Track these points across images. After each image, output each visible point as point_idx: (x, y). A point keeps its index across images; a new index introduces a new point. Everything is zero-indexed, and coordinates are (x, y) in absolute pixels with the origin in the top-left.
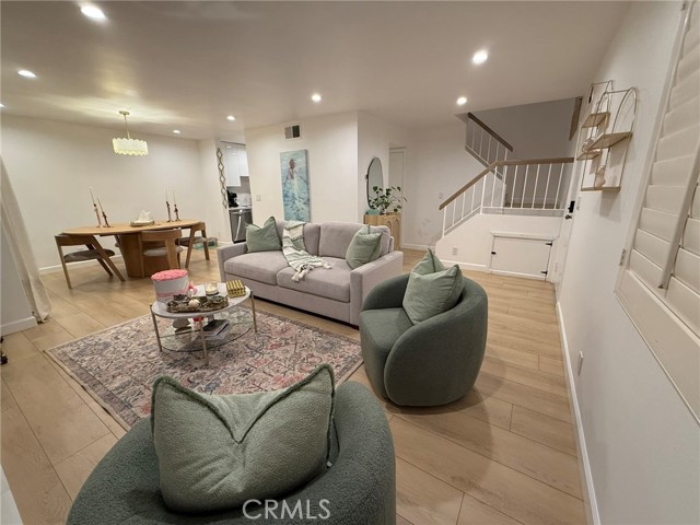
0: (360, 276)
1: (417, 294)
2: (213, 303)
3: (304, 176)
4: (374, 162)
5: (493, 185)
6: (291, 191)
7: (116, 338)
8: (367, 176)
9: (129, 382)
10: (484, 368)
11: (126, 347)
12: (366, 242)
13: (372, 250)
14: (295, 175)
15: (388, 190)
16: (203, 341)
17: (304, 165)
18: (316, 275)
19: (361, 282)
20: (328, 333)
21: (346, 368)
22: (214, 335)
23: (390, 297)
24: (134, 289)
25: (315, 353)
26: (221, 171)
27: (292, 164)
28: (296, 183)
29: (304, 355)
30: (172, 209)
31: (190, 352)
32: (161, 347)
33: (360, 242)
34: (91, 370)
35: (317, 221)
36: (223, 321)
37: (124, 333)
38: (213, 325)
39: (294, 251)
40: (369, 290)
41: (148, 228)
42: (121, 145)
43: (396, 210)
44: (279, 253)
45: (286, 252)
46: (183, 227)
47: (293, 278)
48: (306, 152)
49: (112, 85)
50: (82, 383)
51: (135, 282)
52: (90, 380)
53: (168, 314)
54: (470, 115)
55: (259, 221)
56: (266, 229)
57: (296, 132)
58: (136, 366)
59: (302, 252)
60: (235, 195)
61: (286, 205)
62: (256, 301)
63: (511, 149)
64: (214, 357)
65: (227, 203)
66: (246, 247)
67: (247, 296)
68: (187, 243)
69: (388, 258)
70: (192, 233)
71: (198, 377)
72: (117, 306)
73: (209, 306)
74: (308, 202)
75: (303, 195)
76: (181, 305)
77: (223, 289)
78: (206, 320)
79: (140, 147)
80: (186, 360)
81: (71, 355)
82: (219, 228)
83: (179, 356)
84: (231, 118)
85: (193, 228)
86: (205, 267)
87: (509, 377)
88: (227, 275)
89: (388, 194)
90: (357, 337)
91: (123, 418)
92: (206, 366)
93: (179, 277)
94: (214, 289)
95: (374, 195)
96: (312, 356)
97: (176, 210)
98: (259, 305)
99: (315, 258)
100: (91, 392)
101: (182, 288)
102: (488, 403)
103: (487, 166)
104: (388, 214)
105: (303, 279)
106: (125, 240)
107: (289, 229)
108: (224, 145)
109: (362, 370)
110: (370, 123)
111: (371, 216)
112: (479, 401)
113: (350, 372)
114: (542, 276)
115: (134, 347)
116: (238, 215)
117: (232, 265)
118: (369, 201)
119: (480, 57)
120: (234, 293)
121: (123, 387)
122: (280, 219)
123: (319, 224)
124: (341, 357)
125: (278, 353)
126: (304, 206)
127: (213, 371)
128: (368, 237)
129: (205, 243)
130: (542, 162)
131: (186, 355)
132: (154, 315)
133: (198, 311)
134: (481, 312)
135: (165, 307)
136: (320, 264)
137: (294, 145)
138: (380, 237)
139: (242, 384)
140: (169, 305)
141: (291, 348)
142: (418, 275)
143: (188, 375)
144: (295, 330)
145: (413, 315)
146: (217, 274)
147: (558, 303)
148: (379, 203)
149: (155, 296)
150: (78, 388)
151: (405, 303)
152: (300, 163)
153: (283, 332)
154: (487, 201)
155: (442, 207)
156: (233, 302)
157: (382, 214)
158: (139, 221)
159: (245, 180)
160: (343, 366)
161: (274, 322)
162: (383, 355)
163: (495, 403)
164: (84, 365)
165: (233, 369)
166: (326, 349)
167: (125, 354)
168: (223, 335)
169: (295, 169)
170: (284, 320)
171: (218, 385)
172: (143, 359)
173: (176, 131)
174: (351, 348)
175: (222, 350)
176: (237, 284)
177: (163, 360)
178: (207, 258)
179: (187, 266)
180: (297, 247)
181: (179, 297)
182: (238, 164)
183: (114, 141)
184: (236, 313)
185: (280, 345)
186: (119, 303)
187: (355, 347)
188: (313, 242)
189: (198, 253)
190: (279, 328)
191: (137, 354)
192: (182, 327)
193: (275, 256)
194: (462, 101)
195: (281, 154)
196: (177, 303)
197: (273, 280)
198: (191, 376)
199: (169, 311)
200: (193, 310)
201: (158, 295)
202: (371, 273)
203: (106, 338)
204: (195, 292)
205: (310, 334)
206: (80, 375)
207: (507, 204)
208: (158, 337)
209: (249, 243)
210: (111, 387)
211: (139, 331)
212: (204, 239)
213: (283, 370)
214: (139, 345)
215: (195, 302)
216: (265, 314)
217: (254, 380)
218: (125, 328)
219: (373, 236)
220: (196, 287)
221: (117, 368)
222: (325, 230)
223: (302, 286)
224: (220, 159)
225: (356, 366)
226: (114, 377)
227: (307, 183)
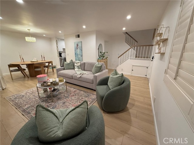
0: (96, 76)
1: (111, 81)
2: (54, 84)
3: (81, 48)
4: (100, 45)
5: (132, 52)
6: (77, 53)
7: (26, 94)
8: (98, 49)
9: (30, 106)
10: (130, 101)
11: (29, 97)
12: (98, 67)
13: (100, 69)
14: (78, 48)
15: (104, 53)
16: (52, 95)
17: (81, 46)
18: (84, 76)
19: (96, 78)
20: (87, 92)
21: (92, 102)
22: (55, 93)
23: (104, 82)
24: (31, 80)
25: (84, 98)
26: (57, 47)
27: (77, 45)
28: (78, 50)
29: (80, 98)
32: (39, 96)
33: (96, 67)
34: (18, 103)
35: (84, 61)
36: (57, 89)
37: (28, 93)
38: (54, 90)
39: (78, 69)
40: (98, 80)
41: (36, 62)
42: (28, 39)
43: (106, 58)
44: (74, 70)
45: (75, 70)
46: (46, 62)
47: (78, 77)
48: (81, 42)
49: (25, 22)
50: (16, 107)
51: (31, 78)
52: (18, 106)
53: (41, 87)
54: (126, 33)
55: (68, 61)
56: (70, 63)
57: (79, 36)
58: (32, 102)
59: (80, 70)
60: (61, 54)
61: (76, 56)
62: (67, 83)
63: (137, 42)
64: (55, 99)
65: (59, 56)
66: (64, 68)
67: (64, 82)
68: (47, 67)
69: (104, 71)
70: (49, 64)
71: (50, 105)
72: (27, 85)
73: (53, 85)
74: (82, 56)
75: (80, 54)
76: (45, 84)
77: (57, 80)
78: (53, 89)
79: (33, 39)
80: (47, 100)
81: (13, 99)
82: (57, 63)
83: (45, 99)
84: (60, 32)
85: (49, 63)
86: (53, 74)
87: (136, 103)
88: (59, 76)
89: (104, 54)
90: (95, 93)
91: (27, 116)
92: (52, 102)
93: (45, 77)
94: (55, 80)
95: (100, 54)
96: (83, 98)
97: (44, 58)
98: (68, 84)
99: (84, 71)
100: (18, 109)
101: (46, 79)
102: (130, 111)
103: (131, 46)
104: (104, 59)
105: (80, 77)
106: (29, 66)
107: (76, 63)
108: (58, 39)
110: (99, 34)
111: (99, 60)
112: (128, 110)
113: (93, 103)
114: (145, 76)
115: (31, 96)
116: (62, 59)
117: (60, 73)
118: (99, 56)
119: (129, 17)
120: (60, 81)
121: (28, 108)
122: (74, 60)
123: (85, 62)
124: (91, 99)
125: (73, 98)
127: (54, 103)
128: (98, 65)
129: (52, 67)
130: (145, 46)
131: (47, 99)
132: (37, 87)
133: (50, 86)
134: (129, 86)
135: (41, 85)
136: (85, 73)
137: (78, 40)
138: (102, 66)
139: (63, 106)
140: (42, 84)
141: (77, 96)
142: (112, 76)
143: (47, 104)
144: (78, 91)
145: (110, 87)
146: (56, 75)
147: (149, 84)
148: (102, 56)
149: (37, 82)
150: (14, 108)
151: (108, 84)
152: (80, 45)
153: (75, 92)
154: (131, 56)
155: (119, 58)
156: (60, 83)
157: (102, 59)
158: (33, 61)
159: (64, 49)
161: (72, 89)
162: (102, 98)
163: (132, 110)
164: (16, 102)
165: (60, 102)
166: (87, 96)
167: (29, 98)
168: (57, 93)
169: (78, 46)
170: (75, 88)
171: (56, 107)
172: (34, 100)
173: (44, 35)
174: (94, 96)
175: (57, 97)
176: (62, 78)
177: (40, 100)
178: (53, 71)
179: (47, 74)
180: (79, 68)
181: (45, 82)
182: (62, 45)
183: (26, 37)
184: (61, 87)
185: (74, 96)
187: (95, 96)
188: (83, 67)
189: (50, 70)
190: (73, 91)
191: (32, 98)
192: (45, 91)
193: (72, 71)
194: (124, 29)
195: (74, 42)
196: (44, 84)
197: (72, 77)
198: (48, 104)
199: (42, 86)
200: (49, 86)
201: (38, 81)
202: (99, 76)
203: (23, 94)
204: (49, 81)
205: (82, 92)
206: (15, 105)
207: (136, 57)
208: (39, 94)
209: (65, 67)
210: (24, 108)
211: (33, 92)
212: (52, 66)
213: (75, 102)
214: (33, 96)
215: (49, 84)
216: (69, 87)
217: (66, 105)
218: (29, 91)
219: (100, 65)
220: (50, 79)
221: (26, 103)
222: (87, 63)
223: (80, 79)
224: (57, 43)
225: (95, 101)
226: (25, 105)
227: (82, 50)
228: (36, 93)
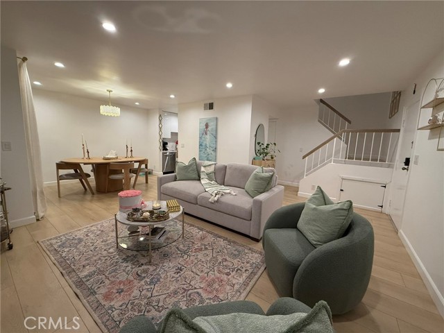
0: (260, 202)
2: (161, 216)
3: (214, 133)
4: (260, 127)
5: (338, 145)
6: (205, 142)
7: (87, 235)
8: (256, 135)
9: (95, 272)
11: (94, 243)
12: (262, 179)
13: (266, 184)
14: (208, 132)
15: (268, 145)
16: (149, 242)
17: (214, 127)
18: (226, 199)
19: (261, 206)
20: (234, 242)
21: (253, 273)
22: (156, 239)
24: (100, 200)
25: (228, 259)
26: (160, 128)
27: (207, 126)
28: (208, 137)
29: (220, 259)
30: (129, 150)
31: (137, 251)
32: (117, 243)
33: (257, 178)
34: (68, 259)
35: (224, 162)
36: (162, 229)
37: (92, 232)
38: (155, 231)
39: (208, 181)
41: (114, 161)
42: (105, 110)
43: (272, 158)
44: (198, 182)
45: (203, 182)
46: (136, 162)
47: (210, 200)
48: (217, 118)
49: (105, 73)
50: (61, 269)
51: (100, 196)
52: (67, 268)
53: (128, 222)
54: (322, 101)
55: (184, 159)
56: (190, 166)
57: (211, 106)
59: (212, 182)
60: (167, 144)
61: (200, 151)
62: (185, 216)
63: (349, 122)
64: (155, 255)
65: (162, 148)
66: (176, 176)
67: (181, 212)
68: (136, 172)
69: (275, 190)
70: (140, 166)
71: (145, 271)
72: (90, 212)
73: (156, 218)
74: (215, 150)
75: (212, 145)
76: (137, 215)
77: (164, 205)
79: (116, 111)
80: (135, 256)
81: (56, 247)
82: (156, 164)
83: (130, 253)
84: (172, 96)
85: (141, 162)
88: (163, 195)
89: (267, 147)
90: (260, 246)
91: (88, 302)
92: (150, 263)
93: (137, 196)
94: (158, 205)
95: (258, 148)
96: (226, 260)
97: (131, 151)
98: (188, 219)
99: (223, 187)
100: (67, 277)
101: (138, 204)
104: (267, 160)
105: (217, 201)
106: (100, 168)
107: (205, 167)
108: (164, 112)
109: (265, 275)
110: (260, 103)
111: (257, 161)
113: (257, 277)
114: (379, 209)
115: (99, 243)
116: (166, 156)
117: (167, 188)
118: (255, 151)
119: (344, 62)
121: (90, 275)
123: (226, 164)
124: (248, 263)
125: (200, 256)
126: (212, 152)
127: (155, 268)
128: (262, 174)
129: (146, 172)
131: (135, 253)
132: (116, 220)
133: (149, 221)
135: (126, 216)
136: (228, 191)
137: (209, 114)
138: (272, 176)
139: (177, 281)
140: (129, 215)
141: (209, 252)
142: (314, 206)
143: (137, 269)
144: (210, 238)
146: (154, 193)
148: (262, 152)
149: (118, 208)
150: (58, 274)
152: (212, 125)
153: (202, 239)
154: (337, 152)
155: (304, 157)
156: (172, 215)
157: (263, 160)
158: (108, 156)
159: (174, 135)
160: (250, 271)
161: (196, 231)
162: (293, 269)
163: (381, 316)
164: (64, 255)
165: (170, 266)
166: (235, 255)
167: (92, 248)
168: (163, 239)
169: (209, 128)
170: (202, 230)
171: (159, 280)
172: (105, 253)
173: (137, 104)
174: (254, 255)
176: (174, 202)
177: (119, 255)
178: (147, 182)
179: (134, 187)
180: (210, 179)
181: (136, 210)
182: (172, 125)
183: (101, 107)
184: (174, 224)
185: (201, 250)
186: (90, 210)
187: (257, 255)
188: (221, 176)
189: (142, 179)
190: (199, 236)
191: (101, 249)
192: (133, 232)
193: (195, 183)
194: (322, 91)
195: (200, 119)
196: (134, 214)
197: (194, 201)
198: (139, 270)
199: (128, 219)
200: (145, 220)
201: (121, 207)
202: (268, 200)
203: (80, 234)
204: (145, 206)
205: (222, 242)
206: (60, 263)
207: (351, 158)
208: (117, 238)
209: (178, 174)
210: (82, 274)
211: (102, 231)
212: (146, 170)
213: (206, 271)
214: (102, 242)
215: (147, 214)
216: (188, 224)
217: (186, 278)
218: (93, 228)
219: (267, 174)
220: (145, 203)
221: (86, 260)
222: (230, 168)
223: (216, 206)
224: (160, 121)
225: (260, 272)
226: (84, 266)
227: (216, 137)
228: (110, 235)
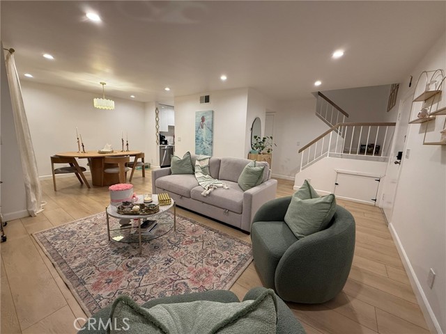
0: (251, 196)
1: (299, 214)
2: (149, 208)
4: (256, 120)
5: (335, 139)
6: (201, 136)
7: (80, 228)
8: (252, 129)
9: (86, 263)
11: (87, 235)
12: (253, 172)
13: (257, 178)
14: (204, 126)
15: (264, 138)
16: (140, 235)
17: (211, 120)
18: (218, 193)
19: (251, 199)
20: (225, 235)
21: (241, 265)
22: (148, 232)
23: (275, 213)
24: (96, 193)
25: (217, 251)
26: (157, 122)
27: (203, 119)
28: (204, 131)
29: (209, 251)
30: (125, 144)
31: (129, 243)
32: (109, 237)
33: (249, 172)
34: (60, 251)
35: (217, 156)
36: (154, 222)
37: (86, 225)
38: (146, 224)
39: (202, 175)
41: (109, 154)
42: (97, 102)
43: (269, 152)
44: (192, 176)
45: (197, 175)
46: (131, 155)
47: (203, 194)
48: (213, 112)
49: (98, 65)
50: (53, 260)
51: (96, 189)
52: (59, 260)
53: (118, 215)
54: (320, 94)
55: (179, 154)
56: (184, 160)
57: (207, 99)
58: (91, 251)
59: (207, 176)
61: (197, 145)
62: (177, 209)
63: (347, 115)
64: (146, 247)
65: (158, 142)
66: (170, 170)
67: (172, 205)
68: (132, 165)
69: (268, 184)
70: (136, 160)
71: (135, 263)
72: (83, 205)
73: (146, 211)
74: (211, 144)
75: (208, 139)
76: (127, 209)
77: (155, 199)
78: (142, 220)
79: (110, 104)
80: (126, 249)
81: (49, 239)
82: (153, 157)
83: (121, 245)
84: (167, 89)
85: (137, 156)
86: (142, 182)
87: (366, 281)
88: (158, 188)
89: (263, 141)
90: (248, 239)
91: (78, 292)
92: (140, 255)
93: (127, 189)
94: (149, 198)
95: (254, 141)
96: (215, 252)
97: (127, 144)
98: (179, 211)
99: (217, 181)
100: (58, 268)
101: (128, 197)
102: (354, 303)
103: (331, 126)
104: (263, 154)
105: (209, 194)
106: (95, 162)
107: (199, 161)
108: (160, 106)
109: (252, 266)
110: (256, 95)
111: (253, 155)
113: (244, 268)
114: (373, 203)
115: (92, 235)
116: (165, 150)
117: (161, 182)
118: (252, 145)
119: (338, 54)
120: (162, 202)
121: (81, 267)
122: (193, 154)
123: (219, 158)
124: (236, 254)
125: (190, 248)
126: (208, 146)
127: (144, 259)
128: (254, 168)
129: (143, 166)
131: (126, 245)
132: (107, 214)
133: (138, 214)
135: (116, 209)
136: (221, 185)
137: (205, 108)
138: (263, 169)
139: (165, 272)
140: (119, 208)
141: (199, 244)
142: (299, 200)
143: (127, 260)
144: (202, 231)
145: (296, 230)
146: (149, 187)
147: (391, 225)
148: (258, 146)
149: (110, 201)
150: (50, 265)
151: (287, 218)
152: (208, 120)
153: (194, 231)
154: (333, 147)
155: (300, 151)
156: (163, 209)
157: (260, 154)
158: (103, 150)
159: (171, 128)
160: (238, 262)
161: (187, 224)
162: (275, 260)
164: (56, 247)
165: (159, 257)
166: (225, 247)
167: (85, 240)
168: (153, 232)
169: (205, 122)
170: (194, 223)
171: (147, 271)
172: (96, 245)
173: (132, 96)
174: (243, 248)
175: (151, 242)
176: (165, 196)
177: (110, 247)
178: (144, 176)
179: (130, 181)
180: (204, 173)
181: (126, 203)
182: (168, 118)
183: (95, 100)
185: (192, 242)
186: (85, 203)
187: (246, 248)
188: (215, 170)
189: (138, 173)
190: (191, 229)
191: (93, 241)
192: (125, 224)
193: (190, 177)
194: (318, 83)
195: (197, 112)
196: (124, 207)
197: (188, 194)
198: (129, 261)
199: (118, 213)
200: (135, 213)
201: (112, 200)
202: (258, 194)
203: (73, 227)
204: (137, 200)
205: (213, 235)
206: (52, 255)
207: (346, 151)
208: (109, 230)
209: (173, 168)
210: (73, 266)
211: (96, 224)
212: (143, 164)
213: (195, 262)
214: (95, 234)
215: (137, 208)
216: (181, 217)
217: (174, 269)
218: (87, 221)
219: (258, 168)
220: (137, 196)
221: (78, 251)
222: (224, 162)
223: (206, 200)
224: (157, 114)
225: (248, 263)
226: (75, 258)
227: (212, 131)
228: (103, 228)
